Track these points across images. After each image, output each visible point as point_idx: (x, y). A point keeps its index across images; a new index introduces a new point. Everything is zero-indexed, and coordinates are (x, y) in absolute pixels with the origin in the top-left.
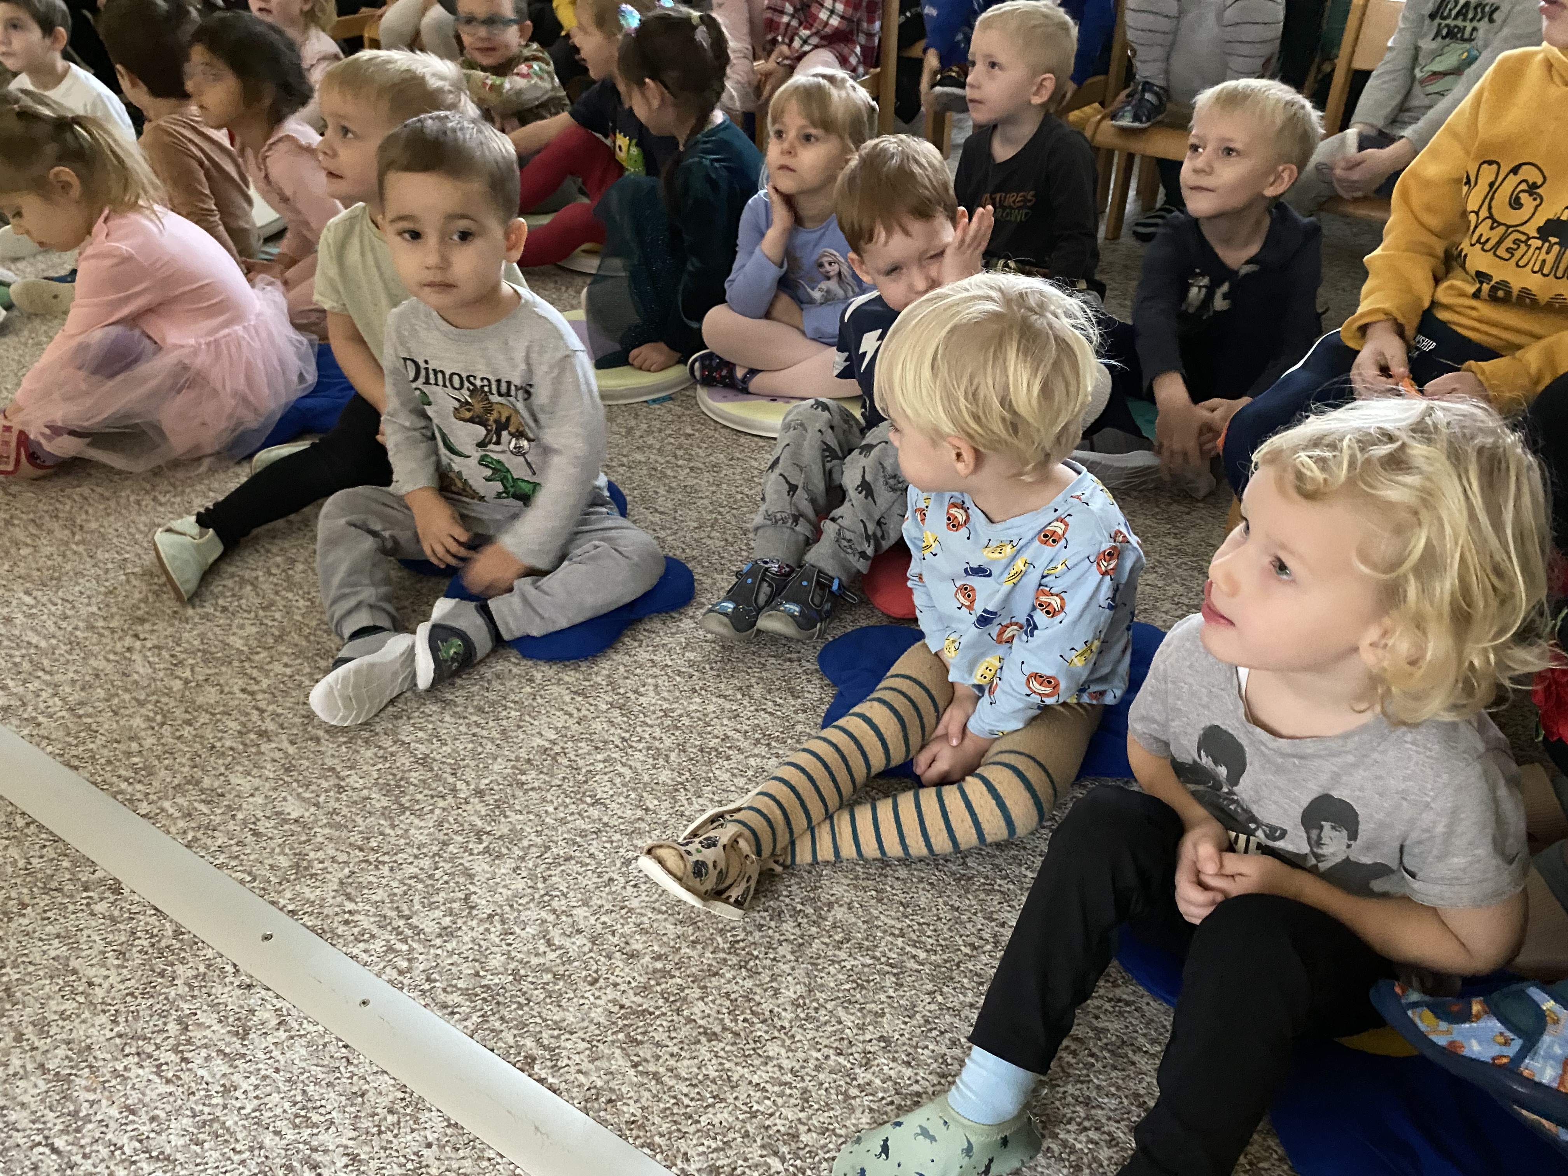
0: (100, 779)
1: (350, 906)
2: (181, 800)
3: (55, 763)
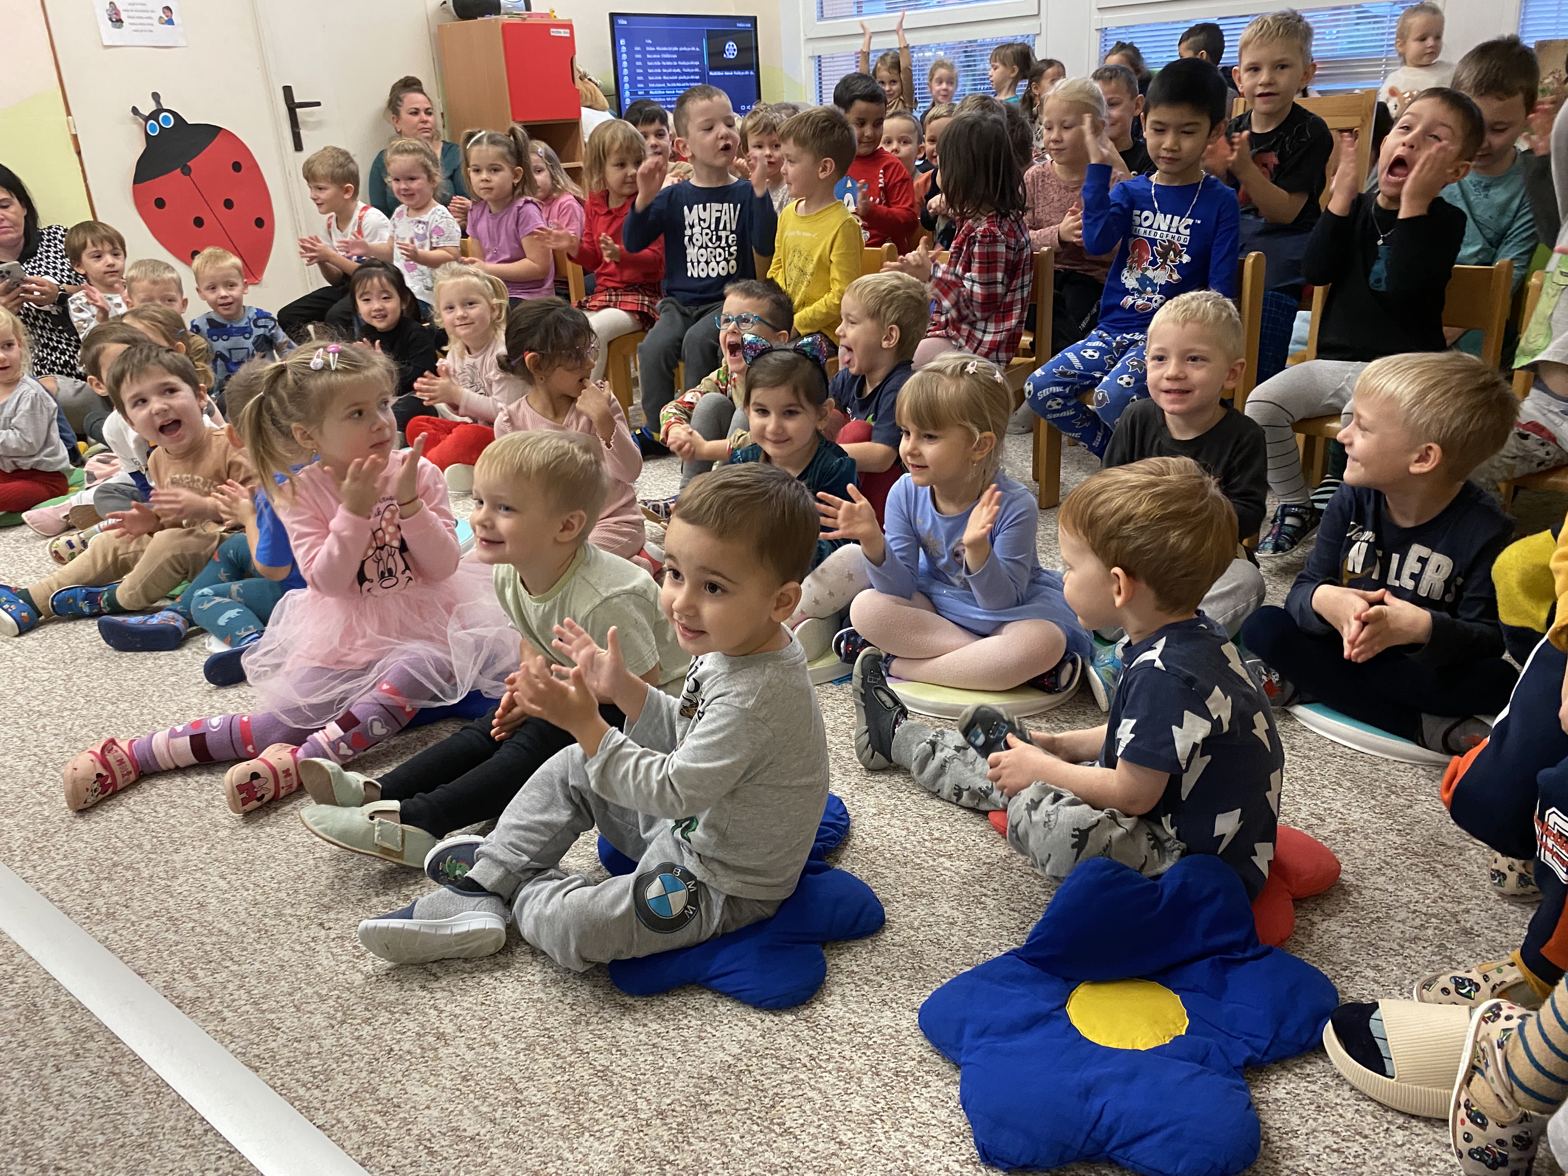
0: (279, 1083)
2: (357, 1111)
3: (237, 1063)
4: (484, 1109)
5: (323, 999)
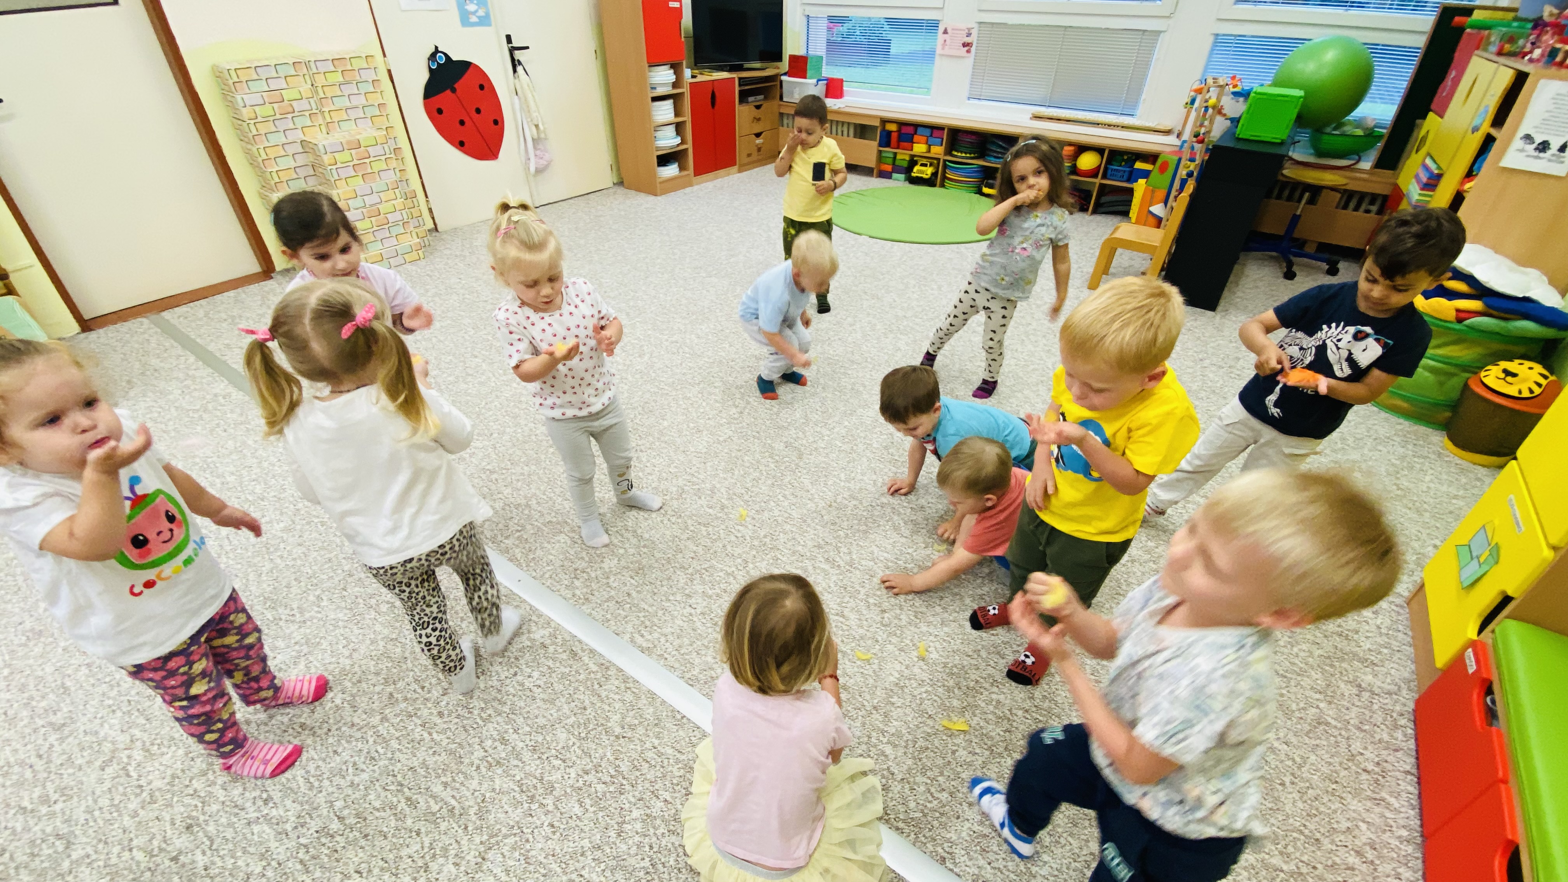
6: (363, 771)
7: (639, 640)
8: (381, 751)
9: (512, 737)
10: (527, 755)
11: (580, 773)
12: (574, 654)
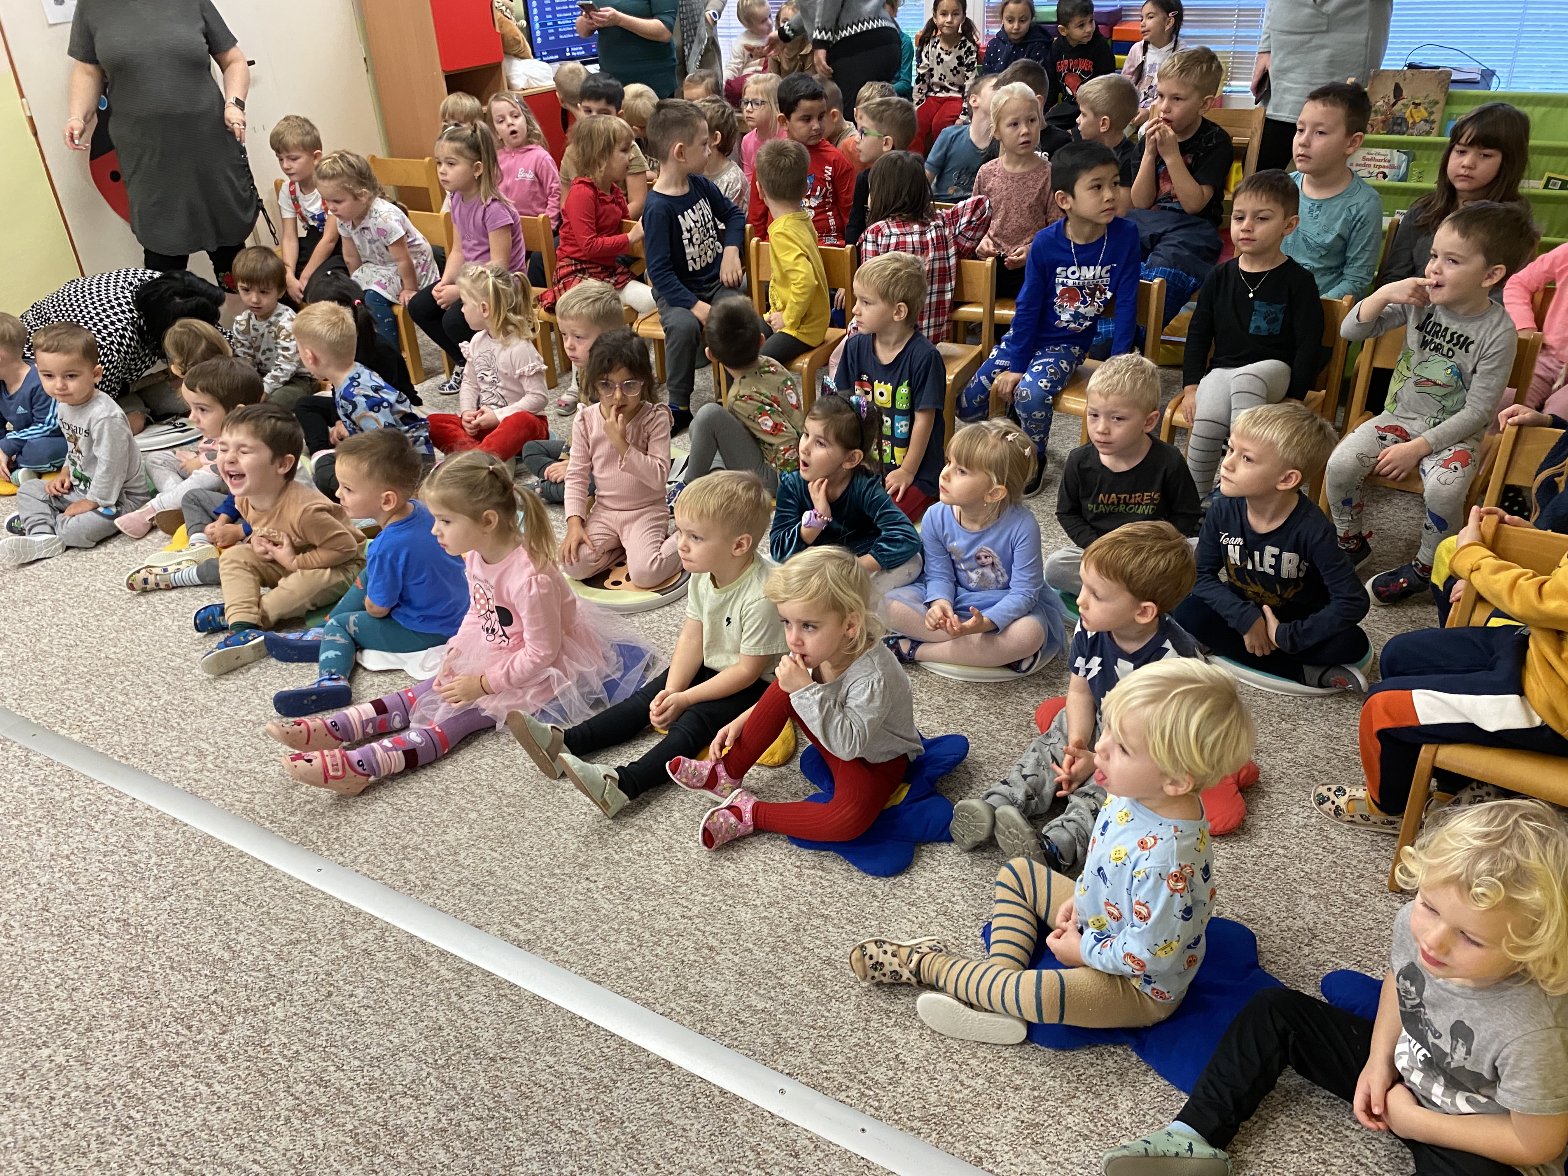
0: (620, 990)
1: (825, 1068)
2: (681, 1002)
3: (583, 979)
4: (762, 992)
5: (619, 932)
6: (113, 1144)
7: (513, 931)
8: (138, 1116)
9: (334, 1076)
10: (359, 1098)
11: (442, 1110)
12: (415, 960)
